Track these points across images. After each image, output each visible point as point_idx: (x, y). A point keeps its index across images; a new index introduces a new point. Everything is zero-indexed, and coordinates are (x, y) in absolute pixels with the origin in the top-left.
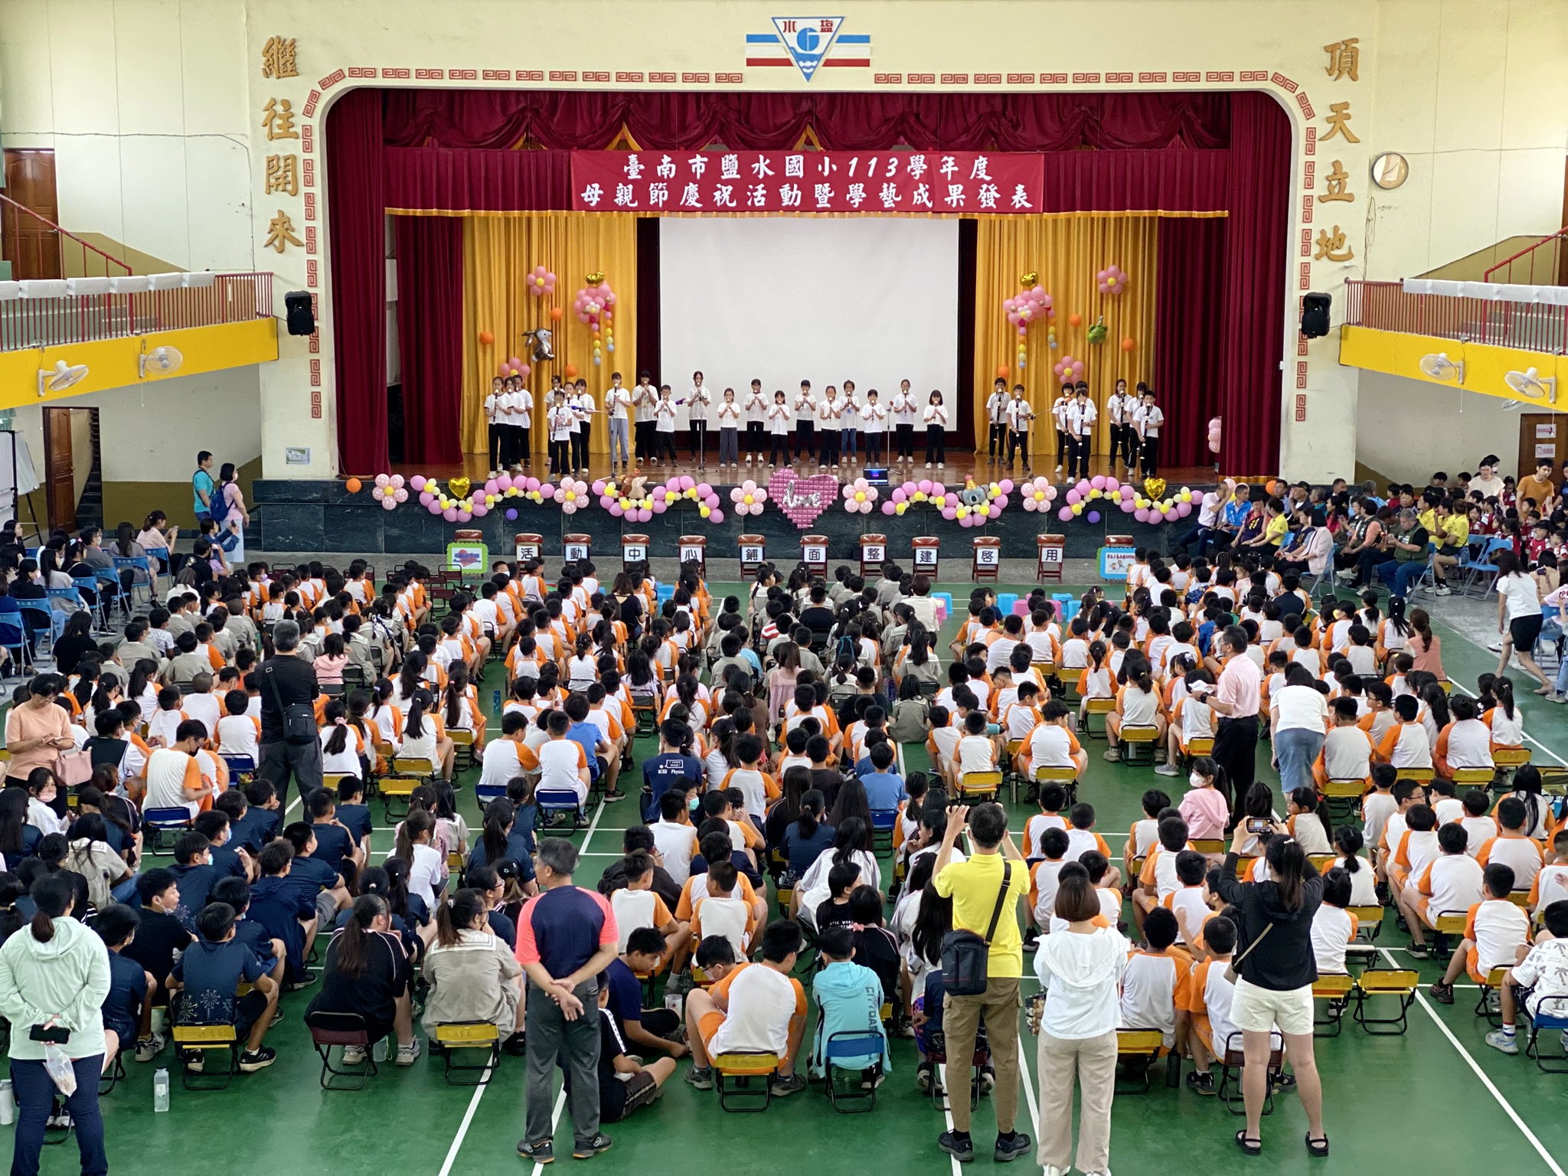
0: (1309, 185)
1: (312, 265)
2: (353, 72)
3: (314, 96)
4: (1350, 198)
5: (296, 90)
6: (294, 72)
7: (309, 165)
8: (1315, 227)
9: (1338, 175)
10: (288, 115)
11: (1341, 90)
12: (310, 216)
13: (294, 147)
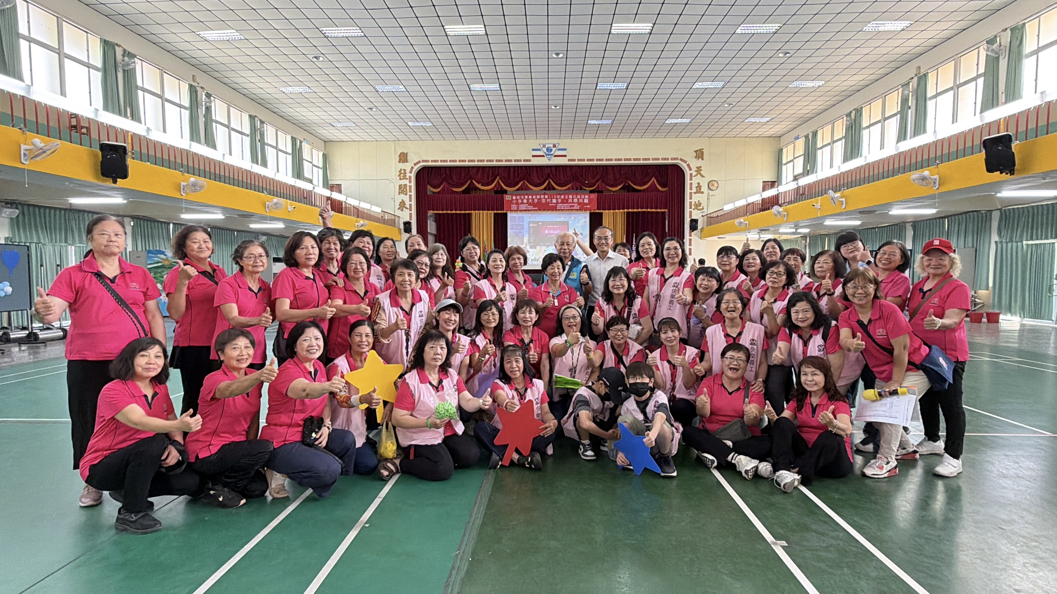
0: (691, 189)
1: (411, 214)
2: (423, 161)
3: (412, 168)
4: (703, 193)
5: (407, 166)
6: (407, 162)
7: (410, 187)
8: (693, 201)
9: (699, 186)
10: (405, 173)
11: (699, 163)
12: (410, 201)
13: (406, 182)
